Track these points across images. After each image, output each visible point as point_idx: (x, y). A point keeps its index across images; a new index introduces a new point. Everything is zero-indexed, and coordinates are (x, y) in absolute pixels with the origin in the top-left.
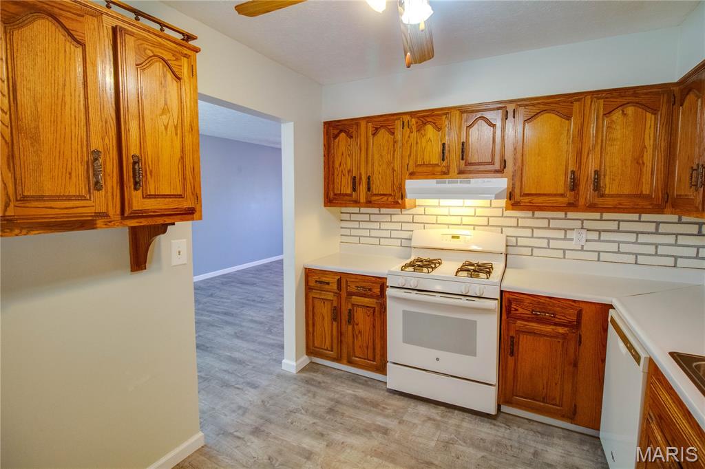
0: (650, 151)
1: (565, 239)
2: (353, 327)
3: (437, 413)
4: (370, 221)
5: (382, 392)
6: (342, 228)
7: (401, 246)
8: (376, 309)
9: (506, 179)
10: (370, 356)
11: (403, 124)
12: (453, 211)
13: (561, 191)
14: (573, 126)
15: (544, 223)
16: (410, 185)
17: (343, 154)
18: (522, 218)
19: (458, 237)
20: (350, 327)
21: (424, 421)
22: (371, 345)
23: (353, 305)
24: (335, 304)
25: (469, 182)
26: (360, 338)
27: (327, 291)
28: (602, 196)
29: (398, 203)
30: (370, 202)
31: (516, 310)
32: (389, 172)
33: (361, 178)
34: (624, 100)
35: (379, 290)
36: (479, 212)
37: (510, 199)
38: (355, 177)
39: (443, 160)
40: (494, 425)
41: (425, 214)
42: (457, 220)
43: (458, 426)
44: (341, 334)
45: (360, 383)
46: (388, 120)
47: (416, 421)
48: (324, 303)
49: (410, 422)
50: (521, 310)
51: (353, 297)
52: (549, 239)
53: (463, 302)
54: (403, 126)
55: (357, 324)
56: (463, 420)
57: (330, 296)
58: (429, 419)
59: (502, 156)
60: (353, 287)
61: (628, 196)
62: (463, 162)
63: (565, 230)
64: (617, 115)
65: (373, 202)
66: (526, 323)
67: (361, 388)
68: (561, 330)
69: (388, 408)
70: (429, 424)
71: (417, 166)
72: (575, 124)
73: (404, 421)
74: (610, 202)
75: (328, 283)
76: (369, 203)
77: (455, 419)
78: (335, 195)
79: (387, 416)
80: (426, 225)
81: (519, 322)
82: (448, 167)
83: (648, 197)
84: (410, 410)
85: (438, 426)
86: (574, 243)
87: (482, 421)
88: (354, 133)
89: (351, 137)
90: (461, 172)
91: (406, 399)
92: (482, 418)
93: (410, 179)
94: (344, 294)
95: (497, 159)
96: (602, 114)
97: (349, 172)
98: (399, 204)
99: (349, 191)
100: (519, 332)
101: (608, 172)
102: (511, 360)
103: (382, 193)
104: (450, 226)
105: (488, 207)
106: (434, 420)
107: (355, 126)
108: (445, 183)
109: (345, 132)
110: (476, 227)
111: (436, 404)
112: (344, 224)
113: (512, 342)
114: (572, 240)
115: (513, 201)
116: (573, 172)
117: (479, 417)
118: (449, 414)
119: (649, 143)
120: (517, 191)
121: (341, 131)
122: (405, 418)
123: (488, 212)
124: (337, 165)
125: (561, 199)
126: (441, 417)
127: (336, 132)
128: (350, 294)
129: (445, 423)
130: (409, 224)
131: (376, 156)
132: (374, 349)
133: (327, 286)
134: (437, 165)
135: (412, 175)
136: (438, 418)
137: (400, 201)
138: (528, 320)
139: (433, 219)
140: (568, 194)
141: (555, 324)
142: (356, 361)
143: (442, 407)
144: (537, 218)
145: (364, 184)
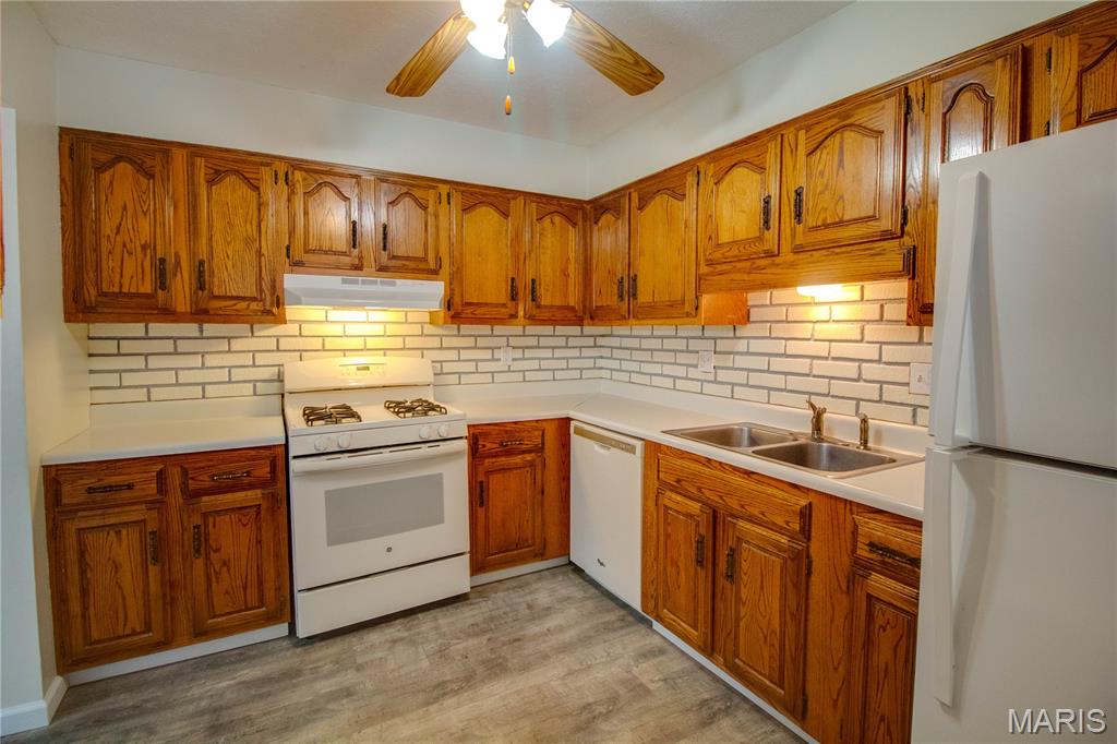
0: (573, 261)
1: (493, 360)
2: (207, 558)
3: (399, 630)
4: (176, 353)
5: (289, 654)
6: (91, 372)
7: (255, 394)
8: (264, 507)
9: (443, 283)
10: (252, 598)
11: (276, 175)
12: (351, 329)
13: (502, 301)
14: (510, 225)
15: (470, 342)
16: (292, 281)
17: (125, 208)
18: (446, 336)
19: (368, 368)
20: (199, 563)
21: (389, 649)
22: (253, 577)
23: (205, 515)
24: (152, 526)
25: (394, 284)
26: (225, 575)
27: (125, 505)
28: (539, 307)
29: (270, 312)
30: (205, 312)
31: (484, 446)
32: (250, 257)
33: (178, 263)
34: (553, 208)
35: (268, 469)
36: (391, 329)
37: (449, 310)
38: (163, 261)
39: (354, 246)
40: (471, 604)
41: (301, 335)
42: (357, 343)
43: (436, 628)
44: (170, 585)
45: (232, 663)
46: (244, 162)
47: (380, 655)
48: (118, 533)
49: (372, 661)
50: (489, 446)
51: (205, 498)
52: (476, 361)
53: (425, 450)
54: (276, 178)
55: (217, 550)
56: (435, 619)
57: (136, 513)
58: (394, 642)
59: (437, 252)
60: (205, 478)
61: (559, 308)
62: (384, 255)
63: (493, 349)
64: (547, 222)
65: (211, 312)
66: (494, 460)
67: (242, 669)
68: (529, 457)
69: (320, 664)
70: (399, 648)
71: (307, 251)
72: (513, 225)
73: (361, 665)
74: (546, 315)
75: (130, 487)
76: (201, 314)
77: (425, 623)
78: (106, 295)
79: (330, 674)
80: (304, 353)
81: (487, 460)
82: (361, 258)
83: (572, 309)
84: (358, 648)
85: (412, 642)
86: (502, 363)
87: (457, 608)
88: (158, 168)
89: (151, 176)
90: (382, 269)
91: (339, 639)
92: (455, 605)
93: (292, 272)
94: (175, 499)
95: (431, 255)
96: (535, 218)
97: (144, 248)
98: (274, 315)
99: (147, 288)
100: (488, 473)
101: (542, 282)
102: (481, 511)
103: (234, 294)
104: (347, 353)
105: (402, 323)
106: (402, 639)
107: (158, 157)
108: (356, 282)
109: (131, 162)
110: (388, 352)
111: (386, 622)
112: (97, 364)
113: (482, 487)
114: (499, 360)
115: (452, 313)
116: (513, 279)
117: (449, 607)
118: (415, 622)
119: (572, 255)
120: (457, 299)
121: (119, 159)
122: (360, 660)
123: (403, 329)
124: (108, 228)
125: (503, 310)
126: (407, 630)
127: (103, 157)
128: (192, 496)
129: (419, 634)
130: (271, 354)
131: (218, 225)
132: (260, 583)
133: (126, 494)
134: (343, 254)
135: (297, 265)
136: (406, 634)
137: (275, 310)
138: (497, 455)
139: (317, 343)
140: (510, 304)
141: (523, 452)
142: (218, 623)
143: (397, 621)
144: (463, 336)
145: (186, 275)
